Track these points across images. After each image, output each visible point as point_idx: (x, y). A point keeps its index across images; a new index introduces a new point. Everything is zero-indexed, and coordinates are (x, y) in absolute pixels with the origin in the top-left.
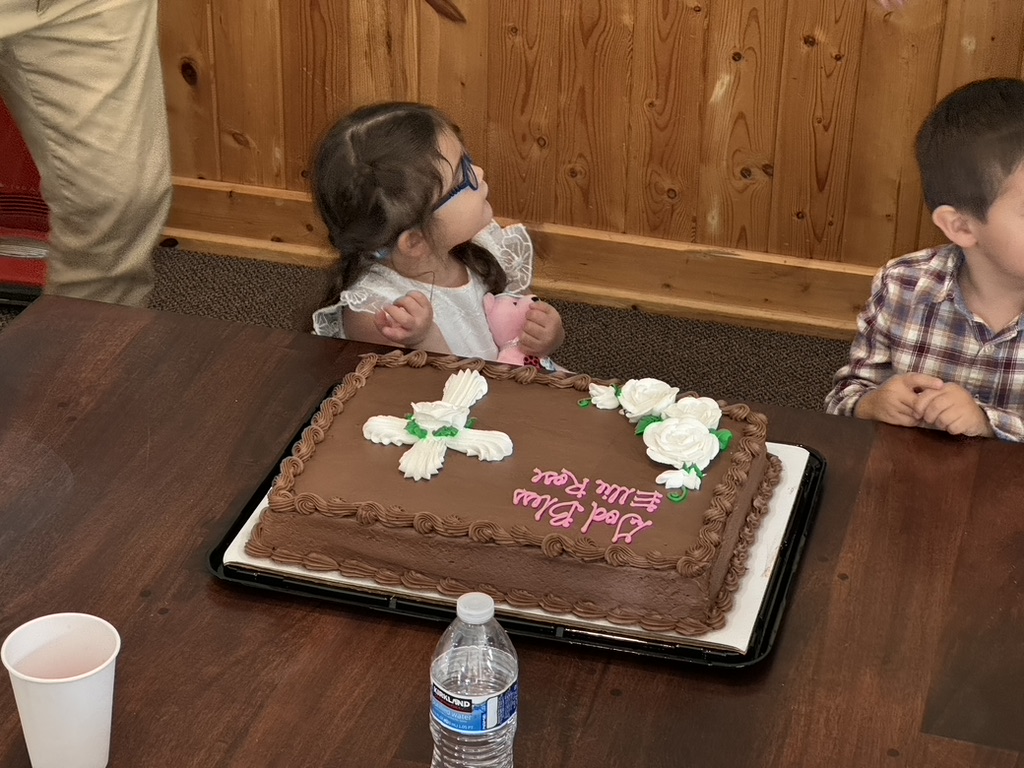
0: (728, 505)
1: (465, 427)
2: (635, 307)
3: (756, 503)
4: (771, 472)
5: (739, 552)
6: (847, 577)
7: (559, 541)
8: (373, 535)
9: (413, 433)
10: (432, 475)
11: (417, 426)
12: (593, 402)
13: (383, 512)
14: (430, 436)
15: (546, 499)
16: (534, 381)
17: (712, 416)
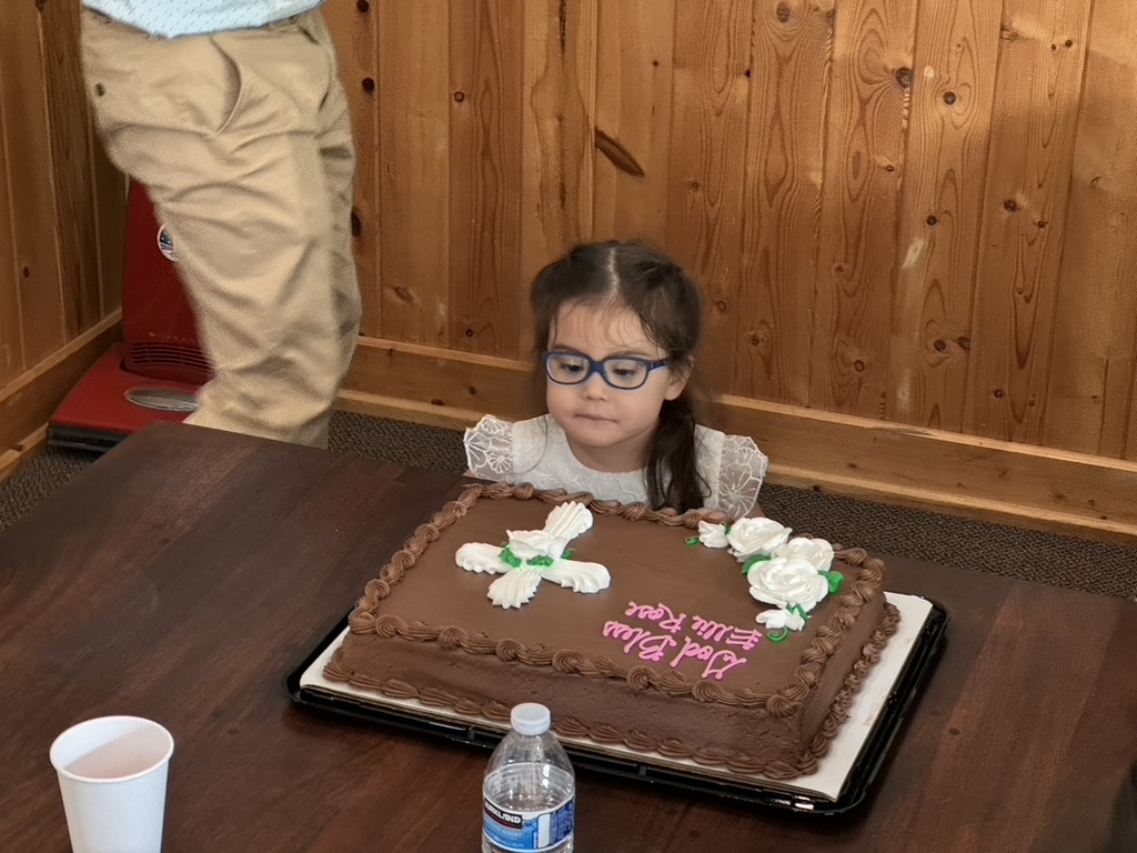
0: (830, 647)
1: (562, 557)
2: (816, 488)
3: (866, 651)
4: (886, 621)
5: (842, 699)
6: (958, 733)
7: (645, 673)
8: (454, 662)
9: (507, 561)
10: (522, 604)
11: (511, 554)
12: (701, 539)
13: (466, 638)
14: (524, 566)
15: (638, 632)
16: (644, 518)
17: (823, 557)
